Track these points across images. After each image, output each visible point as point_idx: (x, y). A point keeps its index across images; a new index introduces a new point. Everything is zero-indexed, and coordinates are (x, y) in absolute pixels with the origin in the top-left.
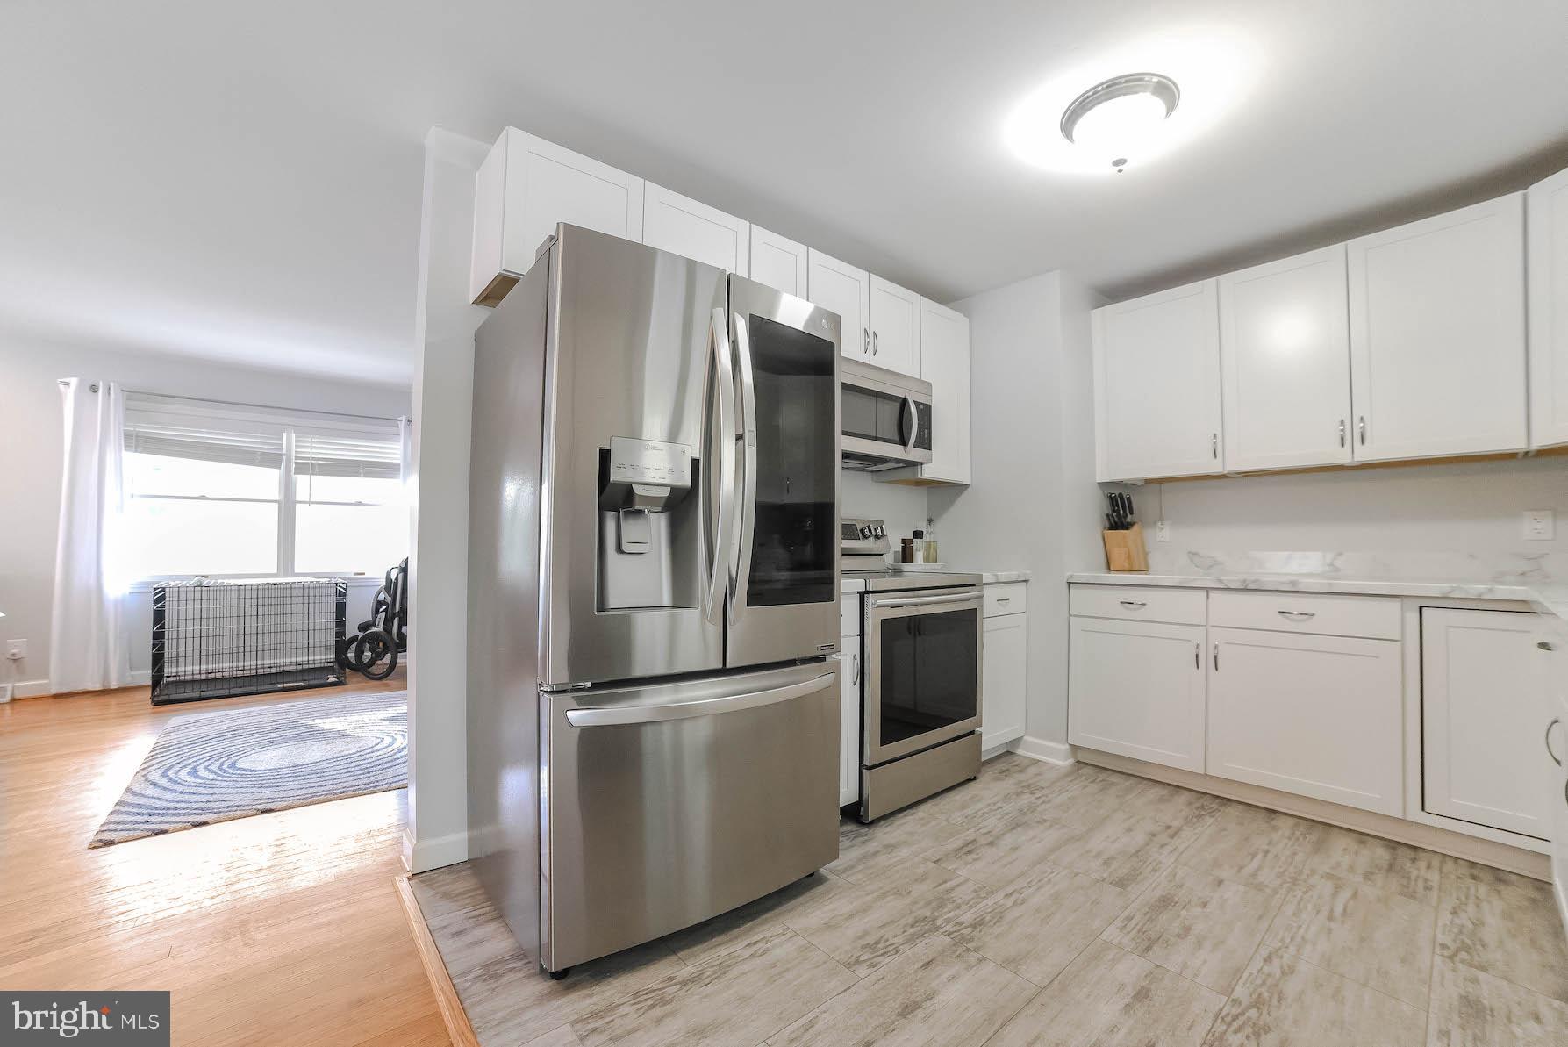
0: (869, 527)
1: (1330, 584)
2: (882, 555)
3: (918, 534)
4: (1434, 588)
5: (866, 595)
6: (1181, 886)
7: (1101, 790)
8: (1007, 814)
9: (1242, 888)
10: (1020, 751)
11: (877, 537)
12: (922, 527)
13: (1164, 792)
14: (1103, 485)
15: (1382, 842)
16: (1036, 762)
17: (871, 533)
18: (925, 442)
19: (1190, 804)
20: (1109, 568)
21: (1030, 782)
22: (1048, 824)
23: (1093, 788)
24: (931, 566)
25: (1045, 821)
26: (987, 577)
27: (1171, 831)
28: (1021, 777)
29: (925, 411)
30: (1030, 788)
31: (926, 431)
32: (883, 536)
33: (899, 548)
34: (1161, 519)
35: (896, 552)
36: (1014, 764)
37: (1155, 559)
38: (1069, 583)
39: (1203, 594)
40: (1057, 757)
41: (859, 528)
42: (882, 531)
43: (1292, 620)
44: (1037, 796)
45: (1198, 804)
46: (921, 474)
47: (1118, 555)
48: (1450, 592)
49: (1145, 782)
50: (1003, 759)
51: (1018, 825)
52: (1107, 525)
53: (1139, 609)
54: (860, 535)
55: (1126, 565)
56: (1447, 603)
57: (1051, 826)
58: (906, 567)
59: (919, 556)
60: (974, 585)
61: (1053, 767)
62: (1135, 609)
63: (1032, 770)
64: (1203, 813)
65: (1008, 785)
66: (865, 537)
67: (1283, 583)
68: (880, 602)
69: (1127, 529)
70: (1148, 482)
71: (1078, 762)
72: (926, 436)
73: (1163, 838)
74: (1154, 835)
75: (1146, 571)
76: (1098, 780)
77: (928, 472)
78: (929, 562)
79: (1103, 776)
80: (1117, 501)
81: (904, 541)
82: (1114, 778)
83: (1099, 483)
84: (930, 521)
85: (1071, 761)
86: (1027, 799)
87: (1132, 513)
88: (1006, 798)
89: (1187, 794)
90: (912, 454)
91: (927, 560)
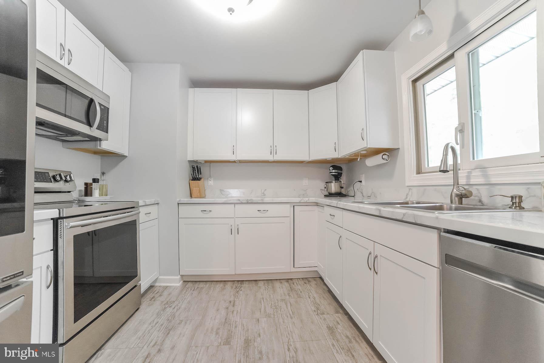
0: (60, 175)
1: (273, 200)
2: (69, 192)
3: (95, 181)
4: (297, 200)
5: (59, 220)
6: (248, 330)
7: (199, 293)
8: (162, 325)
9: (265, 319)
10: (157, 284)
11: (66, 181)
12: (97, 176)
13: (221, 285)
14: (190, 162)
15: (285, 280)
16: (167, 287)
17: (61, 178)
18: (104, 127)
19: (232, 287)
20: (191, 197)
21: (168, 300)
22: (183, 323)
23: (195, 293)
24: (103, 198)
25: (182, 321)
26: (141, 203)
27: (232, 303)
28: (162, 299)
29: (105, 111)
30: (168, 304)
31: (105, 122)
32: (71, 180)
33: (83, 188)
34: (210, 177)
35: (80, 191)
36: (156, 292)
37: (208, 193)
38: (178, 204)
39: (233, 205)
40: (175, 282)
41: (51, 174)
42: (70, 177)
43: (262, 213)
44: (173, 307)
45: (234, 287)
46: (100, 146)
47: (195, 191)
48: (301, 201)
49: (213, 283)
50: (150, 291)
51: (170, 330)
52: (192, 178)
53: (209, 213)
54: (52, 180)
55: (199, 194)
56: (301, 204)
57: (186, 323)
58: (88, 199)
59: (96, 193)
60: (133, 208)
61: (175, 288)
62: (206, 213)
63: (166, 293)
64: (238, 290)
65: (157, 306)
66: (56, 180)
67: (259, 200)
68: (72, 224)
69: (199, 180)
70: (206, 162)
71: (184, 281)
72: (105, 125)
73: (231, 308)
74: (227, 308)
75: (204, 197)
76: (196, 288)
77: (105, 146)
78: (102, 195)
79: (197, 285)
80: (195, 169)
81: (86, 184)
82: (202, 285)
83: (189, 161)
84: (103, 174)
85: (182, 282)
86: (169, 311)
87: (201, 174)
88: (158, 315)
89: (229, 283)
90: (95, 132)
91: (101, 194)
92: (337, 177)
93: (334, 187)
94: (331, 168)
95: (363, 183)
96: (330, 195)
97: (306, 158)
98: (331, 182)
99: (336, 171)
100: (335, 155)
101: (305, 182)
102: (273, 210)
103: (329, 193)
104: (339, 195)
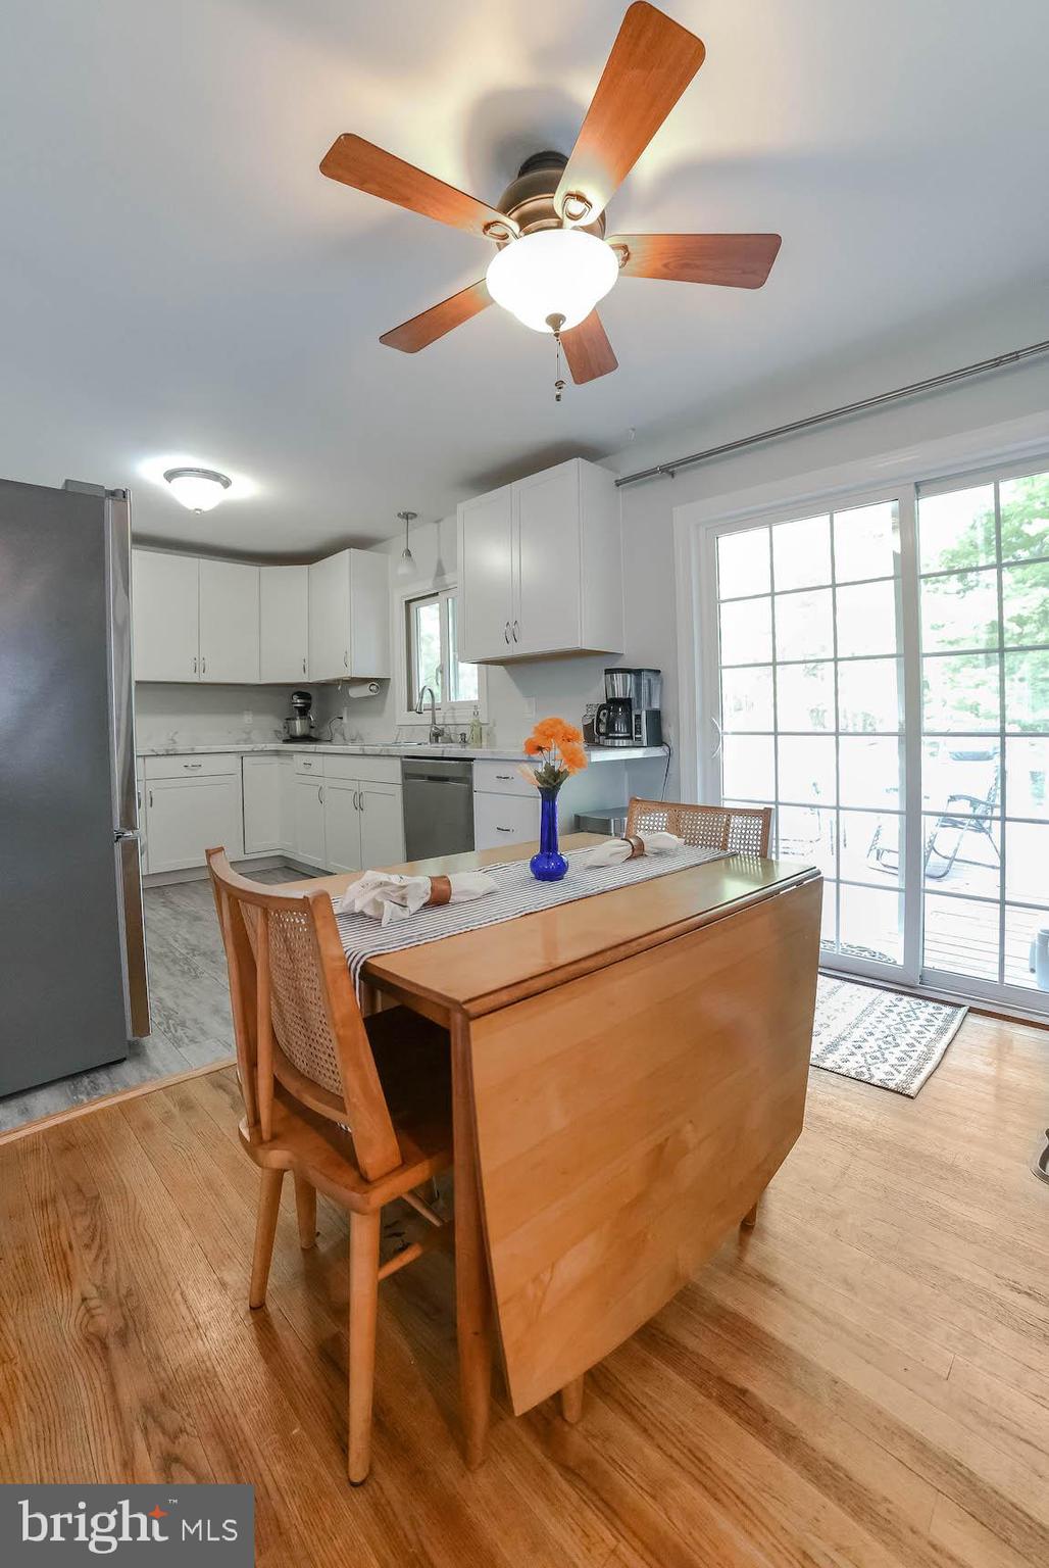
1: (206, 748)
4: (243, 747)
43: (191, 770)
48: (249, 748)
56: (250, 754)
67: (185, 749)
92: (303, 712)
93: (299, 726)
94: (295, 697)
95: (345, 720)
96: (293, 739)
97: (253, 679)
98: (295, 719)
99: (302, 701)
100: (304, 679)
101: (248, 719)
102: (210, 765)
103: (291, 736)
104: (306, 738)
